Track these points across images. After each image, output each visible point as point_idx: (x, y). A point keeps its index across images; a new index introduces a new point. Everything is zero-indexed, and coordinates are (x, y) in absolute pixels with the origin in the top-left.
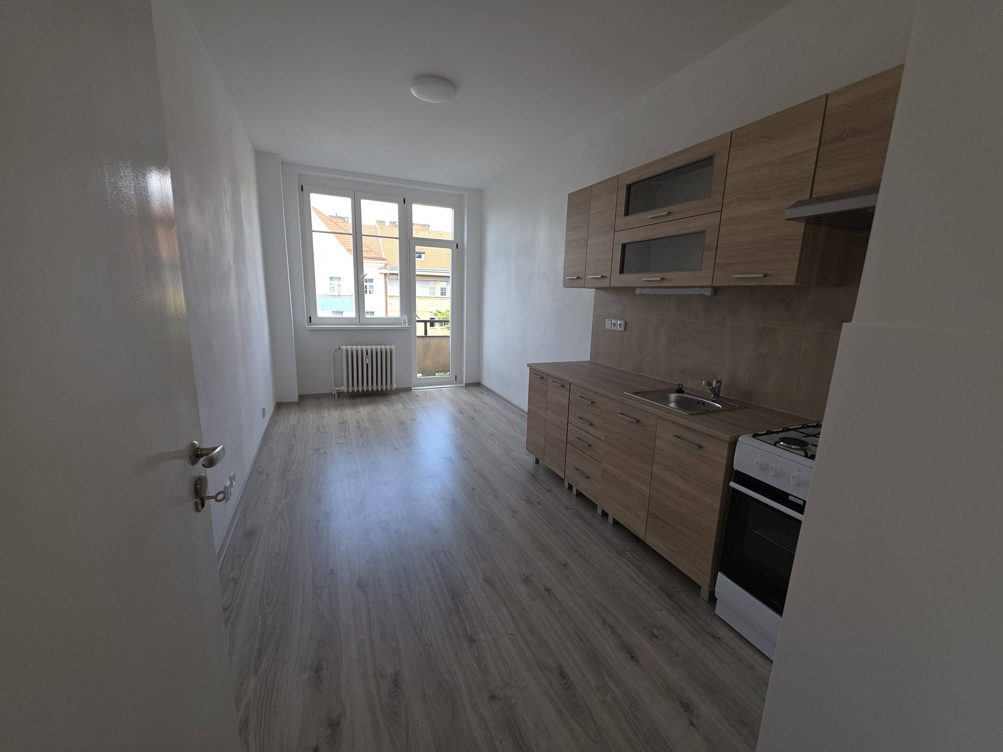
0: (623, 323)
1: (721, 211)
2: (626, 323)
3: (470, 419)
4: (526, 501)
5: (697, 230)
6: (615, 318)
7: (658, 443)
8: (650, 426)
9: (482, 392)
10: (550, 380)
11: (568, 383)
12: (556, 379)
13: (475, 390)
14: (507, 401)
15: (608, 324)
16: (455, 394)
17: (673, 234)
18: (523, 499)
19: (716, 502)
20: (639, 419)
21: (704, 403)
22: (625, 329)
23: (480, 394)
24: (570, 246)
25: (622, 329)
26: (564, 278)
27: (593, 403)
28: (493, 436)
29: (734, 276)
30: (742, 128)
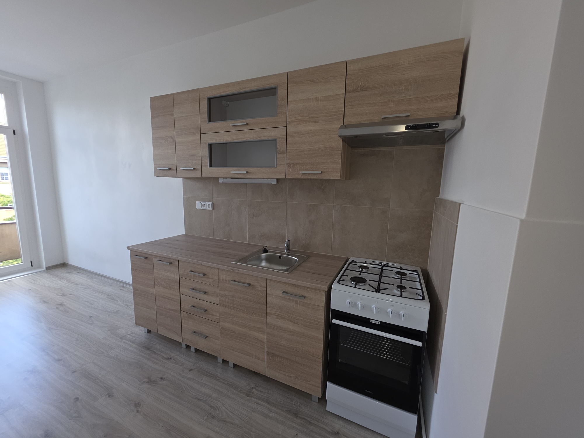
0: (210, 203)
1: (287, 127)
2: (213, 204)
3: (58, 306)
4: (148, 382)
5: (270, 138)
6: (203, 200)
7: (269, 299)
8: (260, 287)
9: (69, 273)
10: (155, 260)
11: (177, 260)
12: (161, 259)
13: (60, 272)
14: (102, 276)
15: (198, 205)
16: (32, 281)
17: (252, 140)
18: (144, 382)
19: (320, 335)
20: (250, 283)
21: (284, 258)
22: (213, 209)
23: (67, 275)
24: (157, 142)
25: (211, 208)
26: (155, 168)
27: (205, 275)
28: (92, 318)
29: (301, 172)
30: (295, 71)
